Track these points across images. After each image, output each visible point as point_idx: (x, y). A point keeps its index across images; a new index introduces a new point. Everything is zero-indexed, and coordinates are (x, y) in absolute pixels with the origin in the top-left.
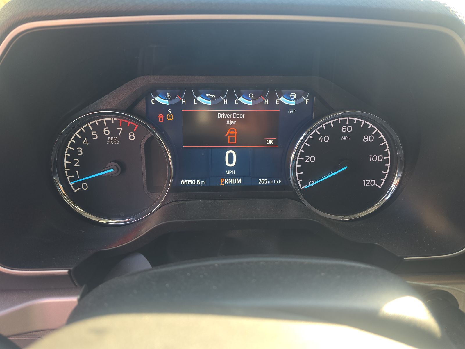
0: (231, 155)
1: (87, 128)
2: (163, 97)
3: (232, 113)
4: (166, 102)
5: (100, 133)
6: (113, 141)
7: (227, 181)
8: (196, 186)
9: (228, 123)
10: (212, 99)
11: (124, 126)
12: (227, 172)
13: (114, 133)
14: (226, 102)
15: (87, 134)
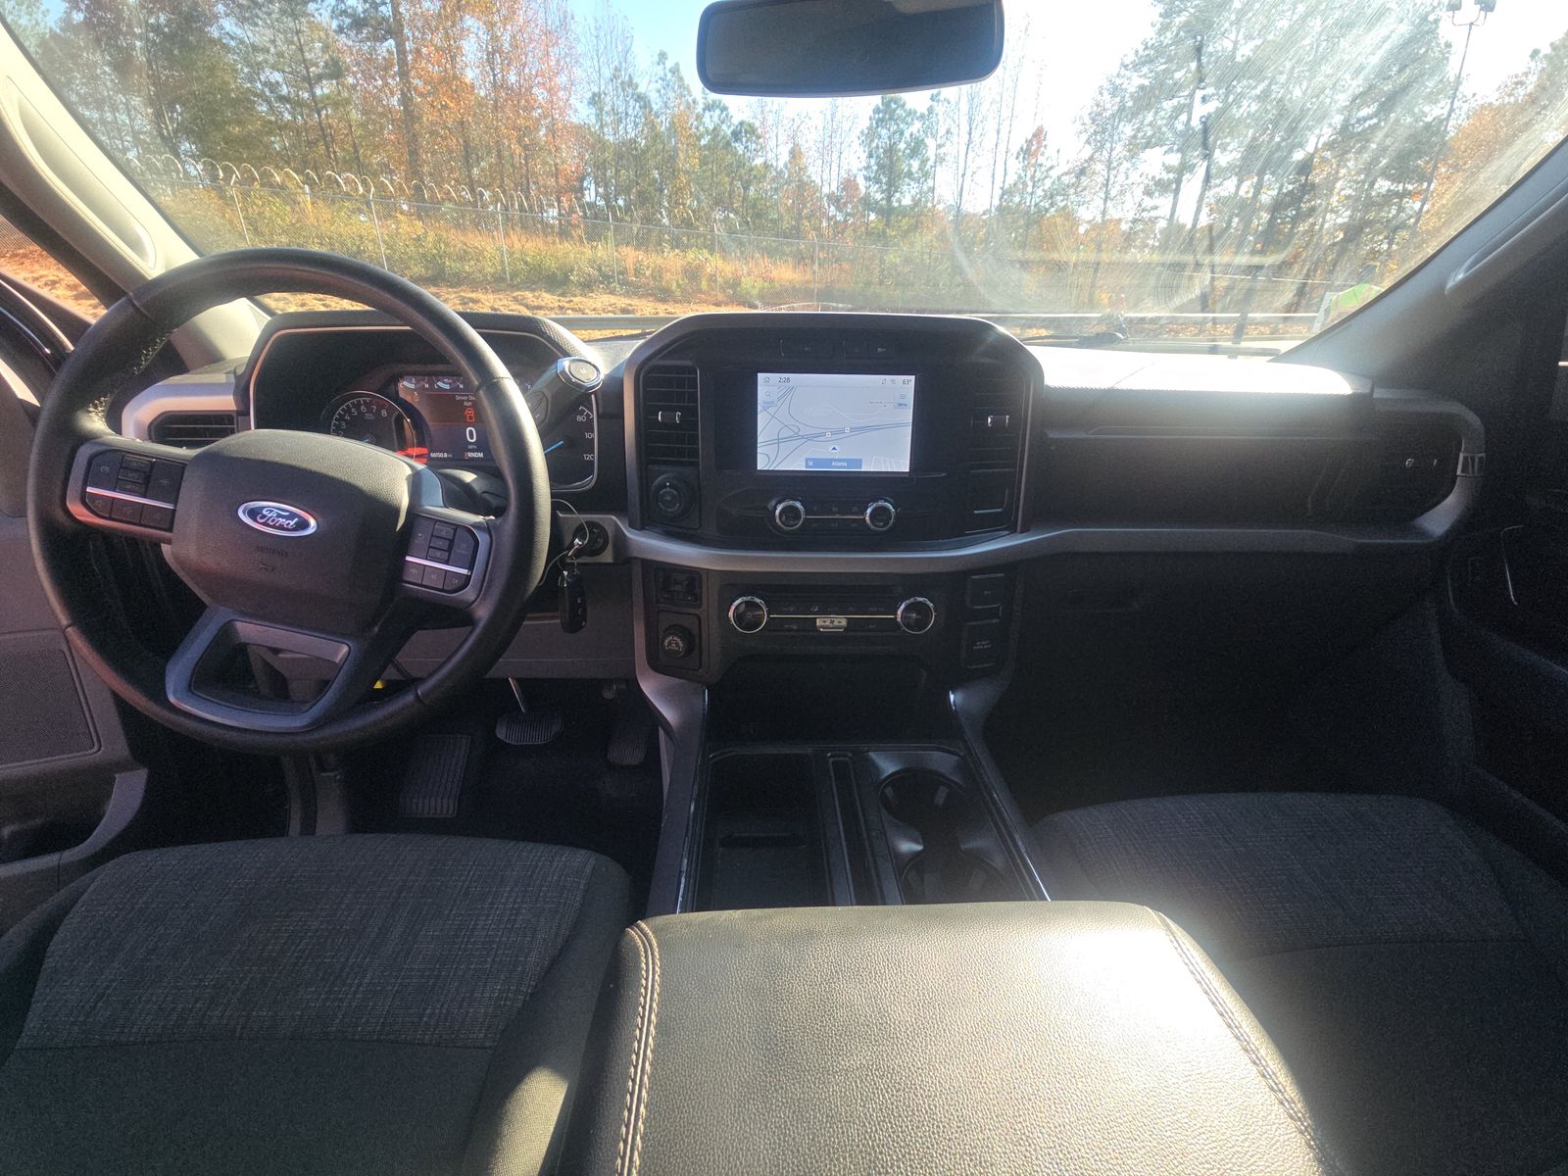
0: (471, 432)
1: (348, 406)
2: (410, 382)
3: (468, 395)
4: (412, 386)
5: (358, 409)
6: (369, 416)
7: (471, 455)
8: (444, 458)
9: (465, 404)
10: (450, 384)
11: (378, 405)
12: (470, 447)
13: (370, 411)
14: (461, 386)
15: (348, 411)
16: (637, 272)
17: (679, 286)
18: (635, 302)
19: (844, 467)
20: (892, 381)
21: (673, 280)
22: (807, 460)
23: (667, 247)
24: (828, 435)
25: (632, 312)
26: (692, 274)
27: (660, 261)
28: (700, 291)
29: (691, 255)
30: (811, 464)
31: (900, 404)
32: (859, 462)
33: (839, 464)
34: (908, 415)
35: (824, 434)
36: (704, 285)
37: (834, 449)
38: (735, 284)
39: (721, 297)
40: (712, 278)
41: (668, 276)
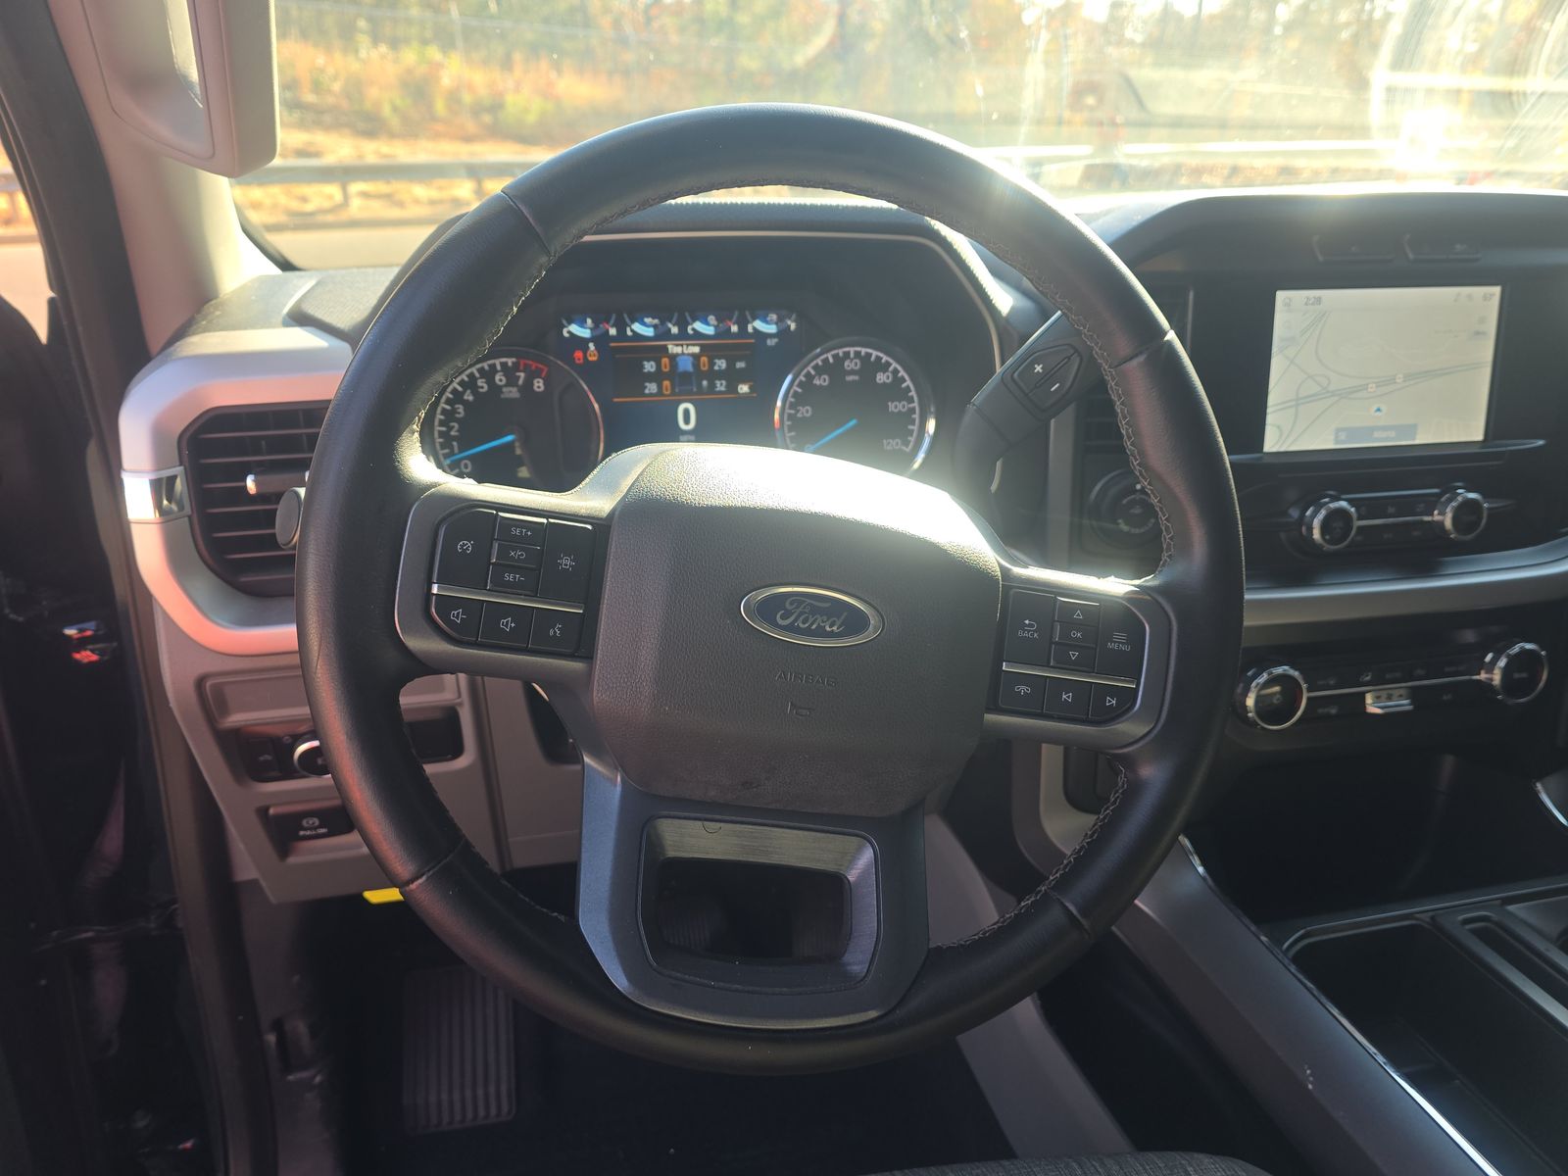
0: (687, 410)
1: (470, 376)
2: (582, 326)
4: (586, 334)
5: (491, 382)
6: (511, 393)
11: (526, 369)
13: (512, 381)
14: (675, 329)
15: (470, 383)
16: (317, 87)
17: (395, 109)
18: (320, 139)
19: (1392, 439)
20: (1470, 297)
21: (384, 98)
22: (1338, 431)
23: (364, 40)
24: (1372, 387)
25: (317, 154)
26: (418, 89)
27: (355, 66)
28: (434, 118)
29: (409, 56)
30: (1343, 436)
31: (1478, 333)
32: (1412, 429)
33: (1384, 434)
34: (1486, 351)
35: (1365, 387)
36: (440, 107)
37: (1379, 410)
38: (496, 106)
39: (471, 127)
40: (453, 97)
41: (373, 93)
